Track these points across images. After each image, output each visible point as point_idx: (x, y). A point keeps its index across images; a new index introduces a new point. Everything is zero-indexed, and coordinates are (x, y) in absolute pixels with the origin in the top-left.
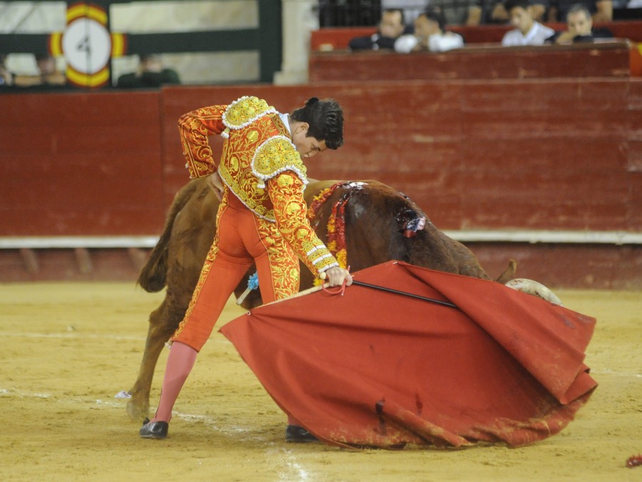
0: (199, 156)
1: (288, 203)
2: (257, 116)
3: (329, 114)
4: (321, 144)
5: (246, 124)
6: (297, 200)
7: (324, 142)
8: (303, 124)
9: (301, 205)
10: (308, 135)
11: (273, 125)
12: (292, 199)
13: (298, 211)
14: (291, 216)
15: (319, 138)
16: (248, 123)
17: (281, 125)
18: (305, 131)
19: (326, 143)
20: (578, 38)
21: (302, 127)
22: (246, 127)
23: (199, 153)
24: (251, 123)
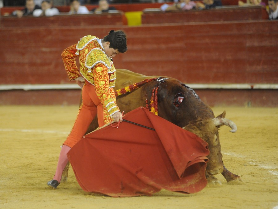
0: (71, 70)
1: (99, 81)
2: (88, 42)
3: (118, 37)
4: (116, 51)
5: (84, 47)
6: (104, 79)
7: (117, 49)
8: (107, 42)
9: (106, 82)
10: (110, 47)
11: (94, 44)
12: (102, 79)
13: (104, 85)
14: (100, 87)
15: (115, 48)
16: (85, 46)
17: (98, 44)
18: (109, 46)
19: (118, 50)
20: (103, 11)
21: (107, 44)
22: (84, 48)
23: (70, 69)
24: (86, 45)
